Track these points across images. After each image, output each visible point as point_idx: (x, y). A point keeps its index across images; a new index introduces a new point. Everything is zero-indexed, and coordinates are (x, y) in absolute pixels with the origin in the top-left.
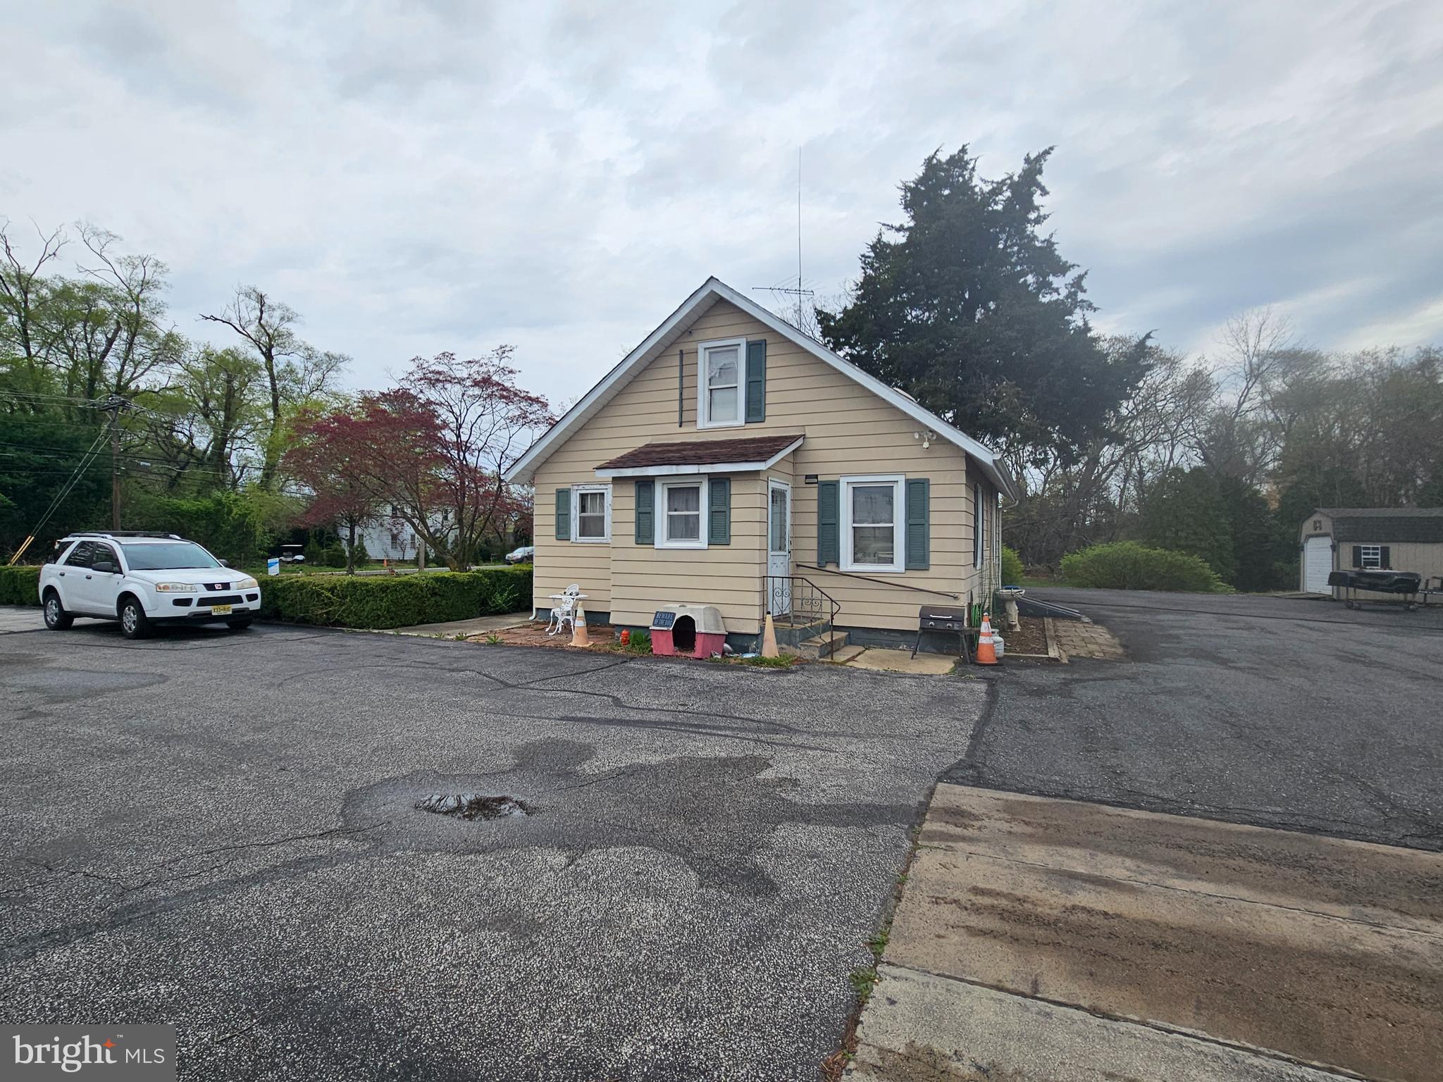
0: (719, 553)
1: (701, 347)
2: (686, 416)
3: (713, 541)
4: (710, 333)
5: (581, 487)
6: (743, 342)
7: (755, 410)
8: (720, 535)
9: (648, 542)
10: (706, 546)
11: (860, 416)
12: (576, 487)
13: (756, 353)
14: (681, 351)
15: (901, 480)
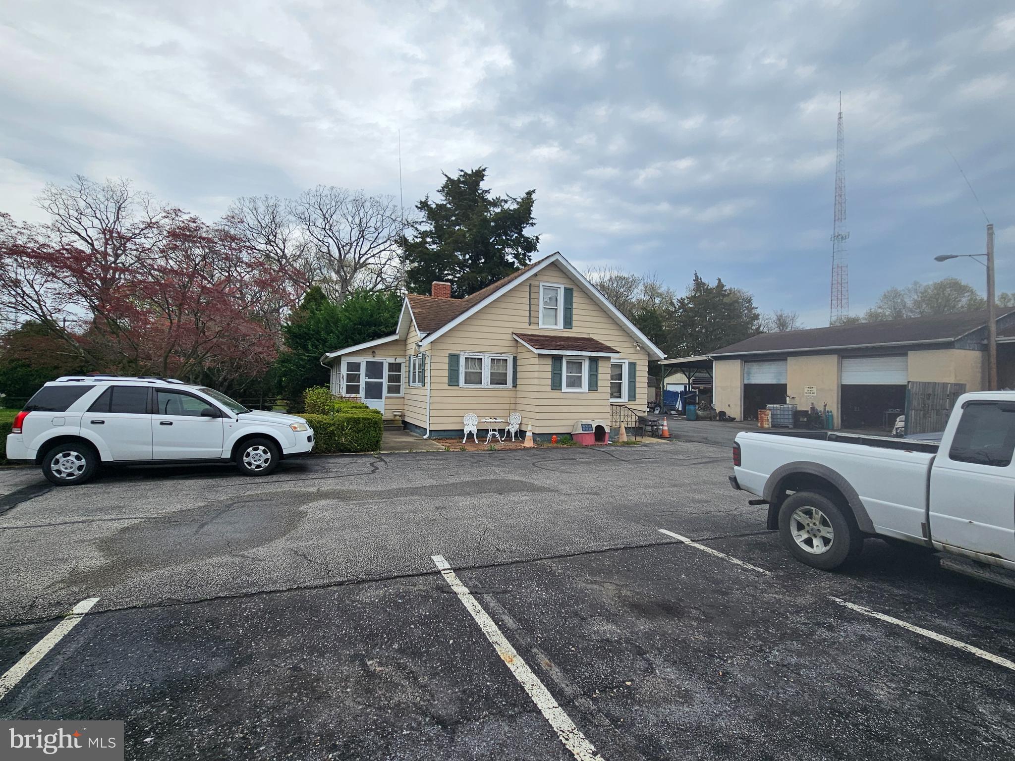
0: (593, 395)
1: (541, 284)
2: (533, 320)
3: (591, 389)
4: (545, 278)
5: (466, 354)
6: (562, 287)
7: (568, 323)
8: (593, 385)
9: (558, 388)
10: (587, 391)
11: (611, 332)
12: (463, 353)
13: (569, 293)
14: (530, 284)
15: (627, 362)
